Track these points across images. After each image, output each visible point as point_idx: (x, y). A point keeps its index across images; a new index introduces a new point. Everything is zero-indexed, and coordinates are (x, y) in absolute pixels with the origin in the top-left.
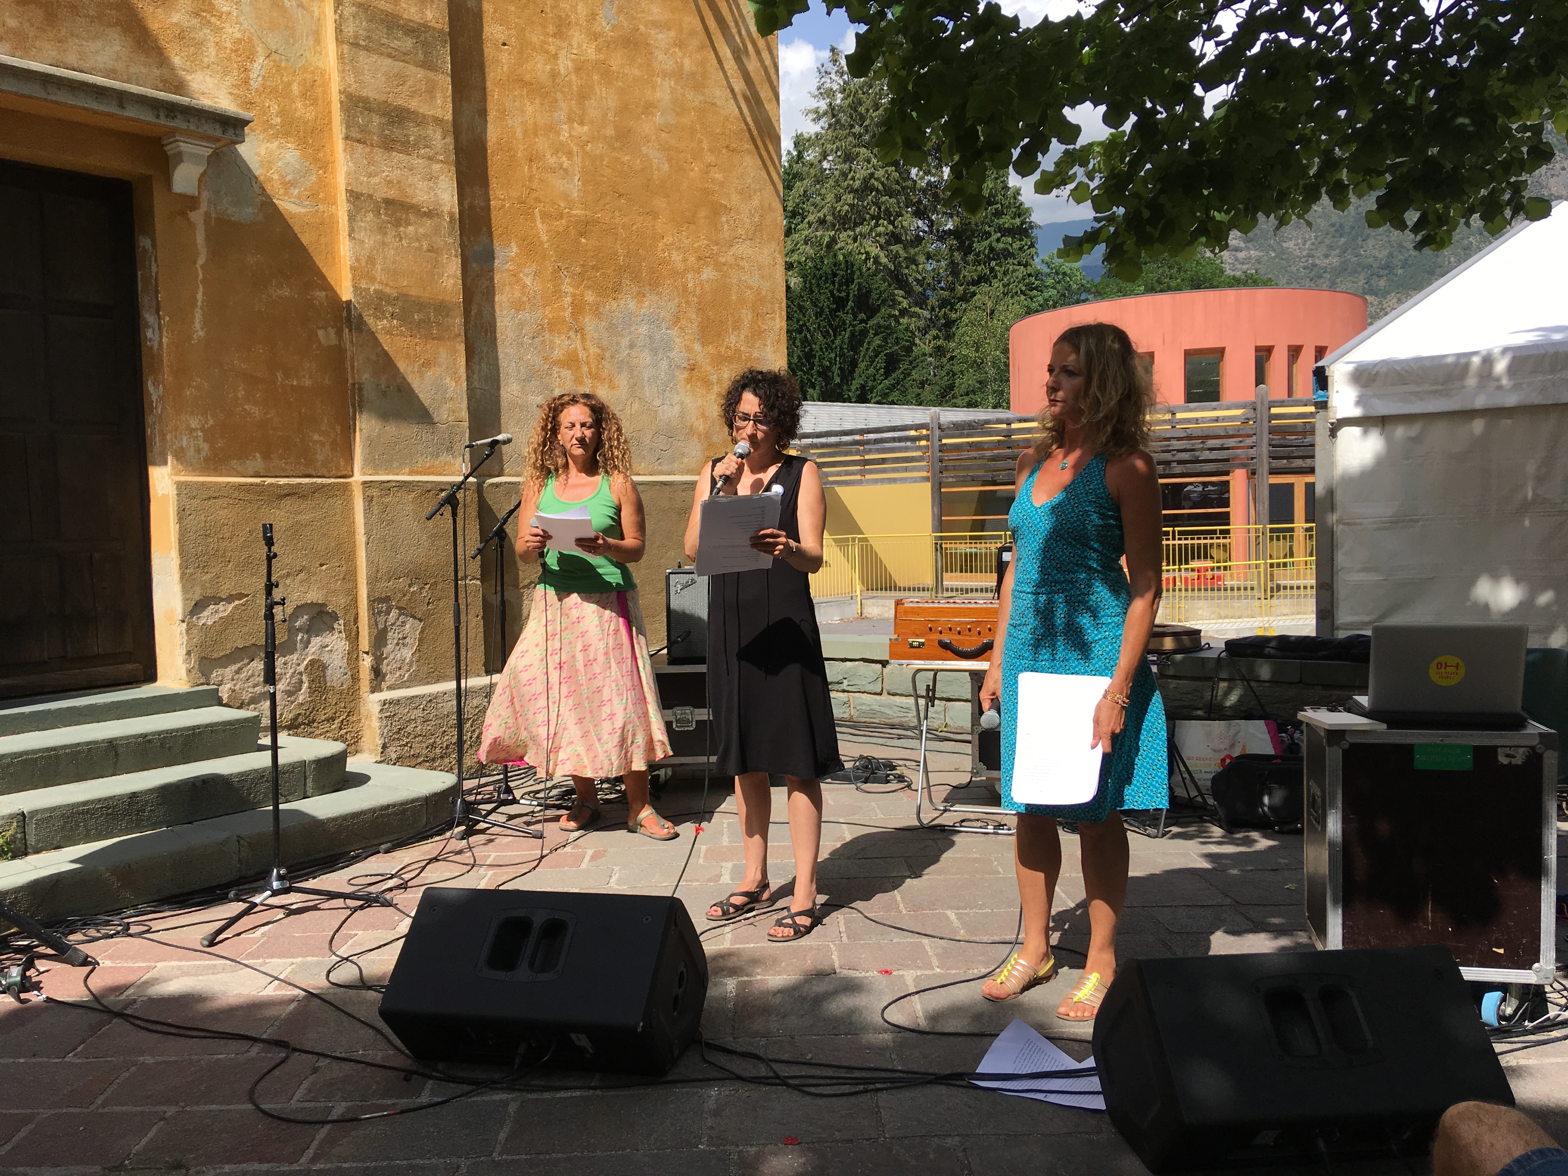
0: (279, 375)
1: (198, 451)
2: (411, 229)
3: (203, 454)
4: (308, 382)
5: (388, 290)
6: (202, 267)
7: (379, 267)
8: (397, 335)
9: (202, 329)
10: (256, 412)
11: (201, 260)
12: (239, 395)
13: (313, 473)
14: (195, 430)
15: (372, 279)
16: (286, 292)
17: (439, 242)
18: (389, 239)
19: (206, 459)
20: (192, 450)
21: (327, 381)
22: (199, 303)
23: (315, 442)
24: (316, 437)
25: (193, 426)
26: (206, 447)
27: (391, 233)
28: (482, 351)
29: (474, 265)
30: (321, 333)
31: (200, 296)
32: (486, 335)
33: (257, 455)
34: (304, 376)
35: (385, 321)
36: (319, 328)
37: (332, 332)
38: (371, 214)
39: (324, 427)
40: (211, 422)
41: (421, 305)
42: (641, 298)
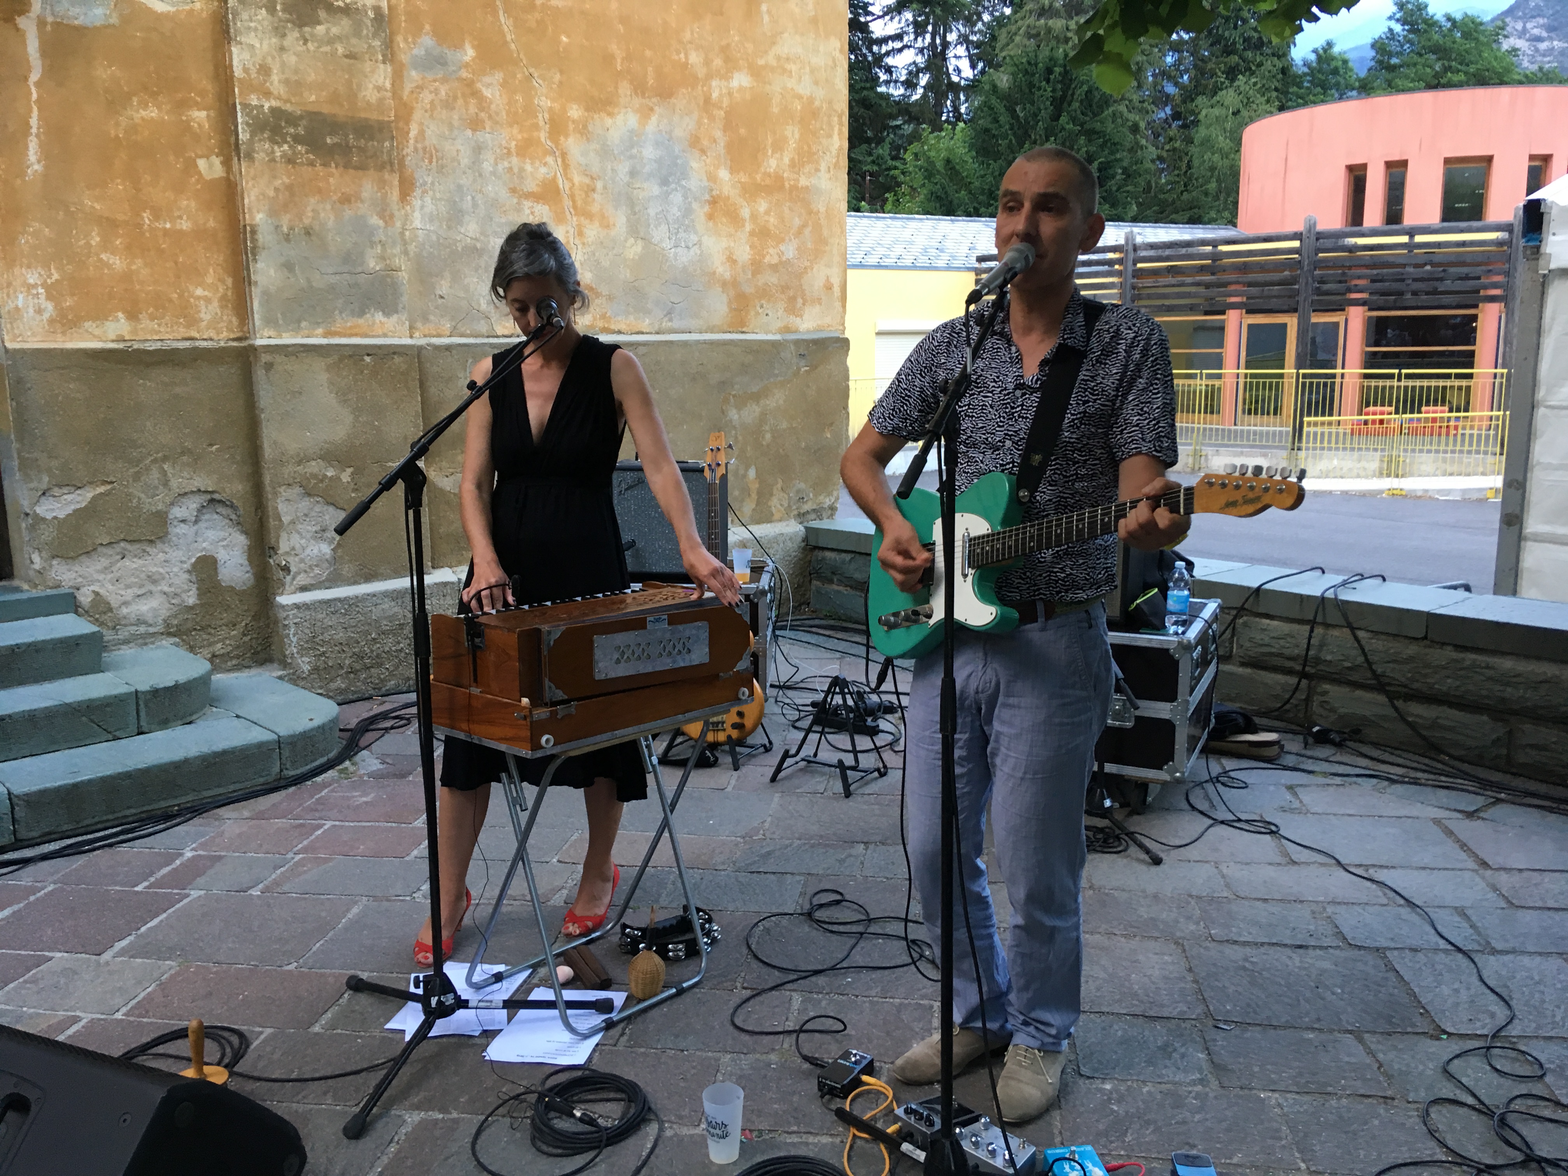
0: (147, 218)
1: (39, 311)
2: (320, 29)
3: (46, 316)
4: (185, 225)
5: (288, 107)
6: (38, 84)
7: (275, 78)
8: (302, 164)
9: (39, 162)
10: (117, 262)
11: (34, 77)
12: (93, 243)
13: (197, 335)
14: (35, 286)
15: (268, 94)
16: (152, 113)
17: (359, 45)
18: (287, 43)
19: (51, 321)
20: (31, 310)
21: (211, 223)
22: (34, 130)
23: (198, 298)
24: (199, 292)
25: (31, 281)
26: (49, 306)
27: (293, 35)
28: (425, 183)
29: (413, 73)
30: (202, 163)
31: (34, 121)
32: (431, 162)
33: (120, 315)
34: (180, 217)
35: (286, 147)
36: (201, 157)
37: (217, 161)
38: (264, 11)
39: (209, 280)
40: (56, 276)
41: (334, 125)
42: (646, 113)
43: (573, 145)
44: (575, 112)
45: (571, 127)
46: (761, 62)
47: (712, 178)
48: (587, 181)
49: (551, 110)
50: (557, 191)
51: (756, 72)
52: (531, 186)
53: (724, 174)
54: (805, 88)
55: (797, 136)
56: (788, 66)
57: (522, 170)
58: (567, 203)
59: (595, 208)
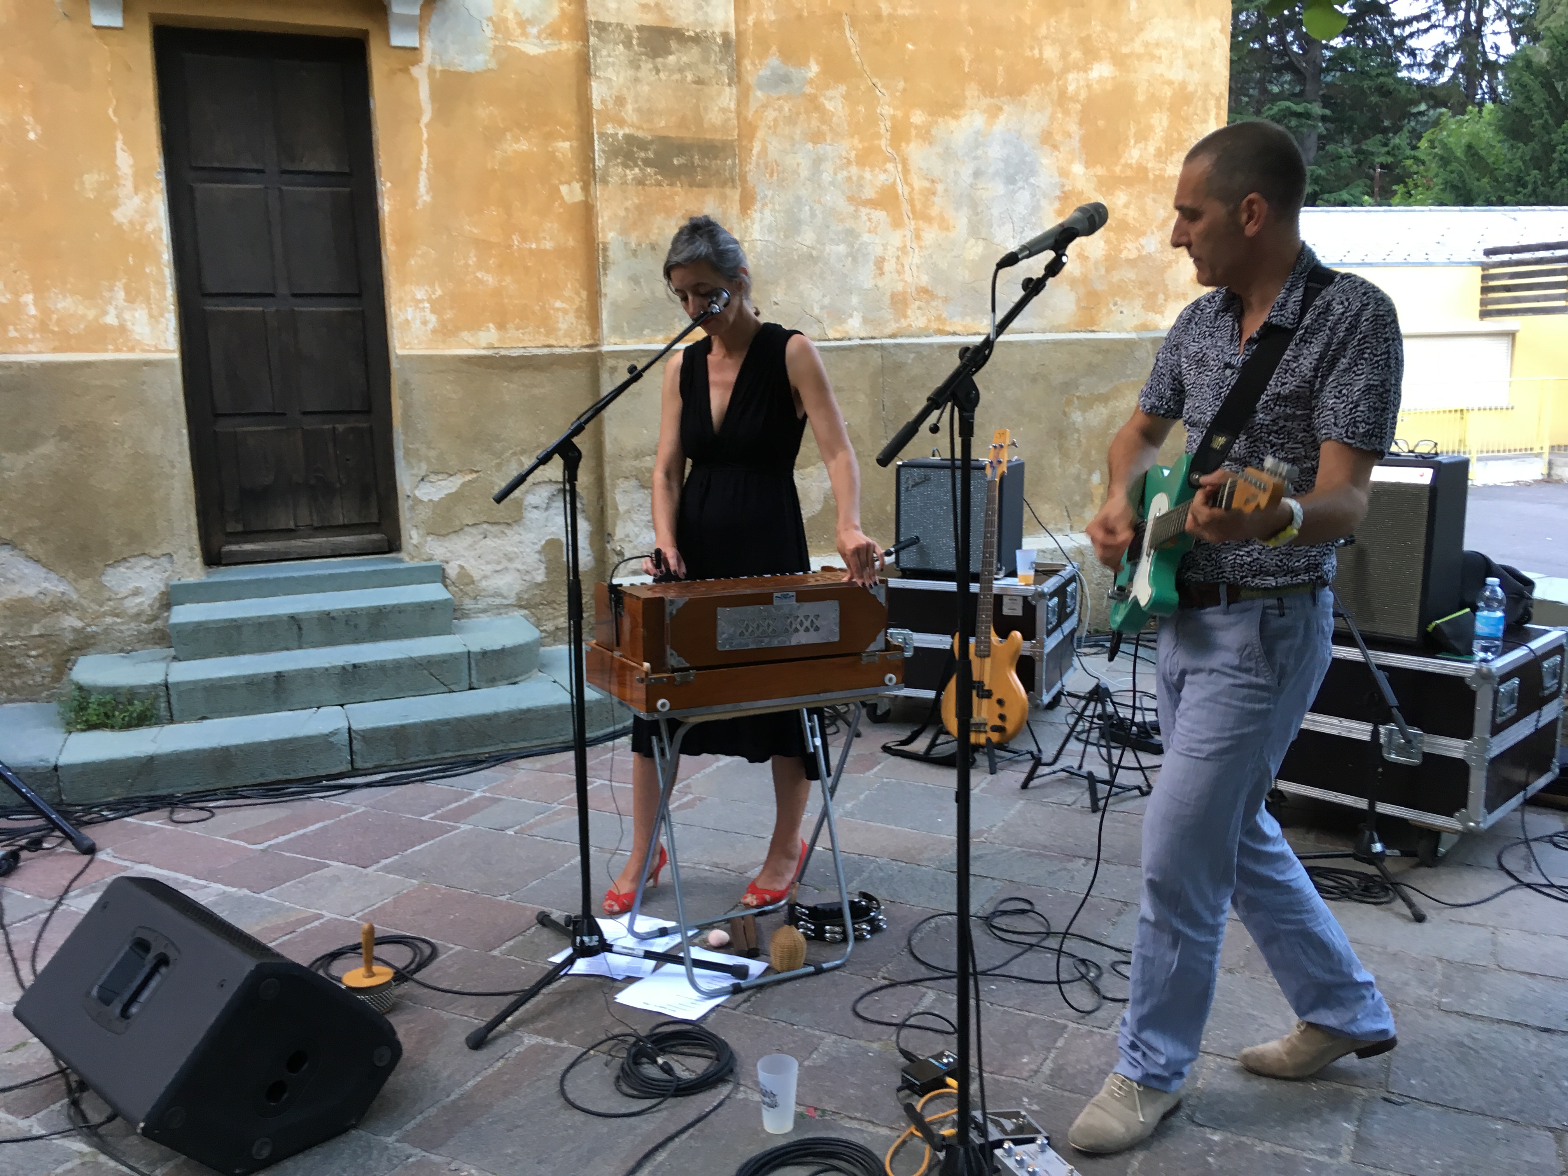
0: (516, 240)
1: (425, 323)
2: (672, 58)
3: (430, 326)
4: (548, 245)
5: (640, 134)
6: (428, 125)
7: (629, 107)
8: (651, 185)
9: (428, 193)
10: (490, 279)
11: (425, 119)
12: (471, 262)
13: (554, 343)
14: (422, 301)
15: (621, 123)
16: (523, 146)
17: (708, 71)
18: (641, 74)
19: (434, 331)
20: (418, 322)
21: (571, 243)
22: (424, 166)
23: (558, 309)
24: (558, 304)
25: (419, 297)
26: (433, 319)
27: (647, 66)
28: (766, 196)
29: (759, 93)
30: (564, 189)
31: (424, 158)
32: (771, 175)
33: (491, 325)
34: (545, 238)
35: (637, 170)
36: (562, 183)
37: (577, 186)
38: (621, 47)
39: (567, 293)
40: (439, 292)
41: (681, 148)
42: (994, 112)
43: (915, 151)
44: (918, 117)
45: (913, 132)
46: (1125, 50)
47: (1064, 173)
48: (927, 184)
49: (893, 117)
50: (897, 196)
51: (1120, 61)
52: (869, 193)
53: (1078, 169)
54: (1177, 74)
55: (1165, 123)
56: (1157, 52)
57: (861, 178)
58: (905, 207)
59: (934, 211)
